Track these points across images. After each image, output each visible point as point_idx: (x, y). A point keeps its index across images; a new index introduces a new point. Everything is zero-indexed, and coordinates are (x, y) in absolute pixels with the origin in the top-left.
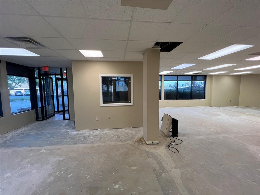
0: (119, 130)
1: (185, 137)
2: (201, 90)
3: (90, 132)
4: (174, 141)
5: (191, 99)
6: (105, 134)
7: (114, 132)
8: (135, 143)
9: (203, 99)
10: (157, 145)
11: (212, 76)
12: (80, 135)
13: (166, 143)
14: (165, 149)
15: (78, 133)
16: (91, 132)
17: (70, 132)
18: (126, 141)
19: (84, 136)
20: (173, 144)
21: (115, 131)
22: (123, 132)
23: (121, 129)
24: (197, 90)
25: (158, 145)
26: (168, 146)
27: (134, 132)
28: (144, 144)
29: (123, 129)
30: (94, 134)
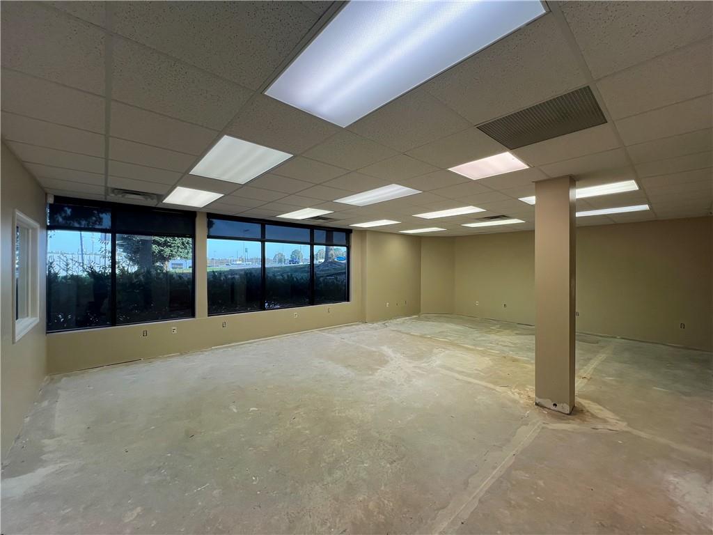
5: (312, 303)
9: (344, 300)
11: (363, 232)
24: (333, 272)
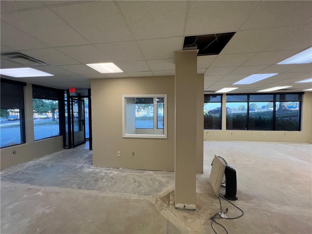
0: (146, 173)
1: (250, 203)
2: (293, 115)
3: (107, 171)
4: (227, 209)
5: (274, 129)
6: (123, 177)
7: (138, 176)
8: (157, 201)
9: (297, 130)
10: (191, 212)
12: (93, 175)
13: (209, 212)
14: (203, 225)
15: (93, 171)
16: (109, 172)
17: (86, 168)
18: (146, 195)
19: (97, 176)
20: (223, 215)
21: (139, 174)
22: (150, 177)
23: (149, 172)
24: (285, 115)
25: (195, 212)
26: (212, 219)
27: (164, 180)
28: (171, 206)
29: (152, 172)
30: (111, 175)
